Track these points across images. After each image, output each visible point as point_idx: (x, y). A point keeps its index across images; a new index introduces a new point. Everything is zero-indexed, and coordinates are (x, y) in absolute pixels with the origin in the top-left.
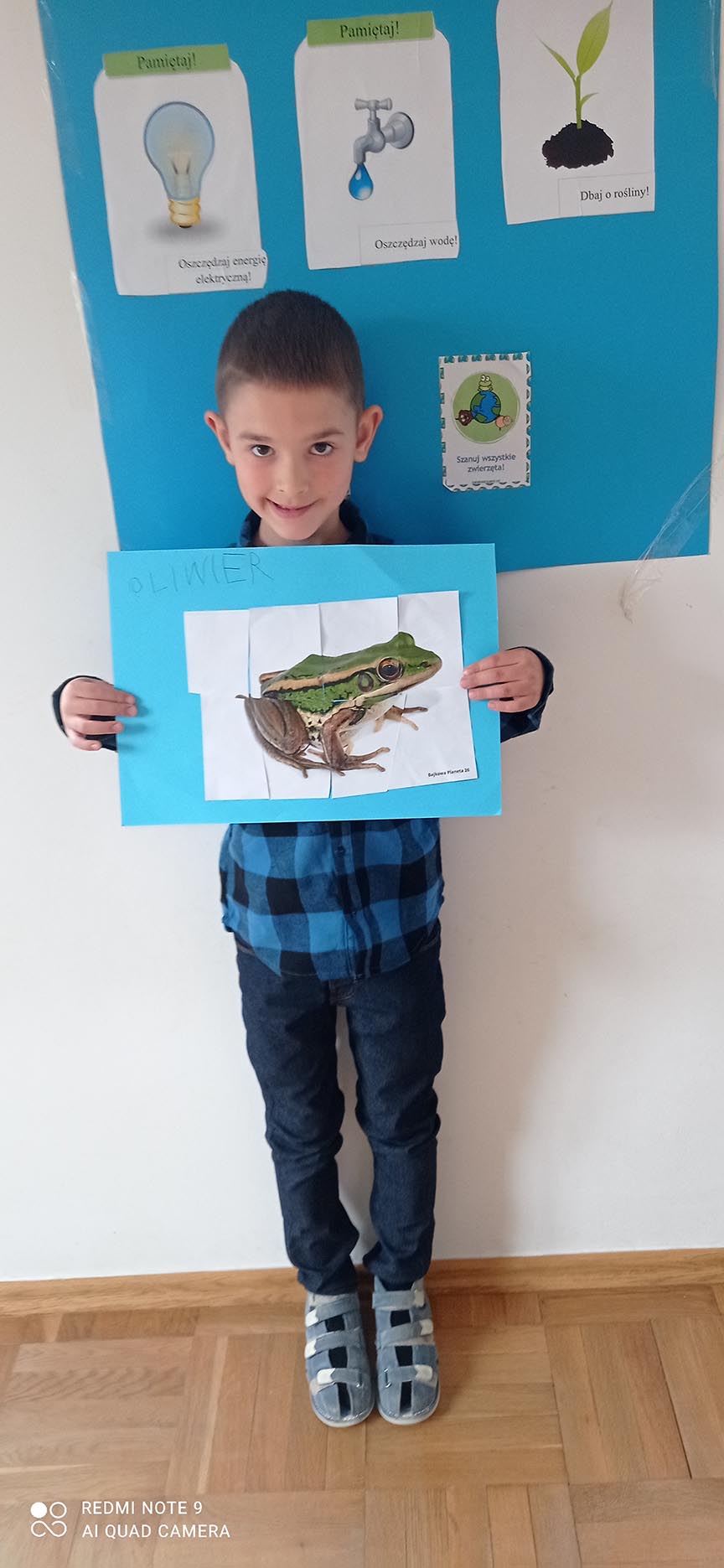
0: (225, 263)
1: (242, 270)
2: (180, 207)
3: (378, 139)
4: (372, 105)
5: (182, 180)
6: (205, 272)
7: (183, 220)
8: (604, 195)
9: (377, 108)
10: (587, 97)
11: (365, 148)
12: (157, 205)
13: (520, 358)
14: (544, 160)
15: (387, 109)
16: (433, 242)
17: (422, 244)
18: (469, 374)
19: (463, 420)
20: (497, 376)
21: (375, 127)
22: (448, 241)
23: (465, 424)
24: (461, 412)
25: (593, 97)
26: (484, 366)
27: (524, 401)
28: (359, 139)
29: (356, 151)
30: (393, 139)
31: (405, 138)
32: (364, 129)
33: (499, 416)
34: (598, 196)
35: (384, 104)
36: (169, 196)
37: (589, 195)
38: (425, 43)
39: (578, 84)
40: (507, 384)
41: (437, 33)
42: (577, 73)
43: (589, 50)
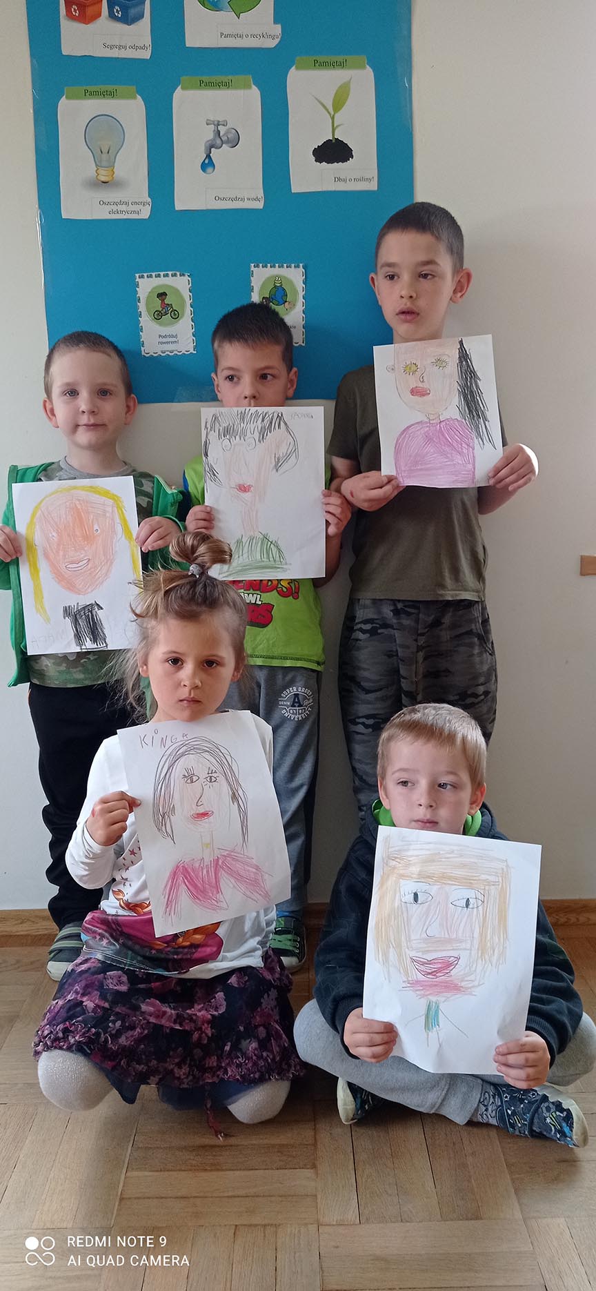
0: (127, 204)
1: (136, 208)
2: (102, 171)
3: (219, 142)
4: (216, 123)
5: (105, 156)
6: (115, 208)
7: (103, 179)
8: (348, 180)
9: (219, 125)
10: (337, 126)
11: (211, 146)
12: (90, 170)
13: (298, 267)
14: (313, 158)
15: (224, 125)
16: (249, 199)
17: (243, 200)
18: (267, 276)
20: (285, 278)
21: (217, 135)
22: (257, 199)
25: (341, 126)
26: (277, 271)
27: (301, 294)
28: (208, 141)
29: (206, 147)
30: (228, 142)
31: (235, 142)
32: (211, 136)
33: (286, 302)
34: (345, 181)
35: (222, 123)
36: (97, 165)
37: (339, 179)
38: (247, 92)
39: (333, 118)
40: (291, 282)
41: (254, 87)
42: (332, 113)
43: (339, 101)
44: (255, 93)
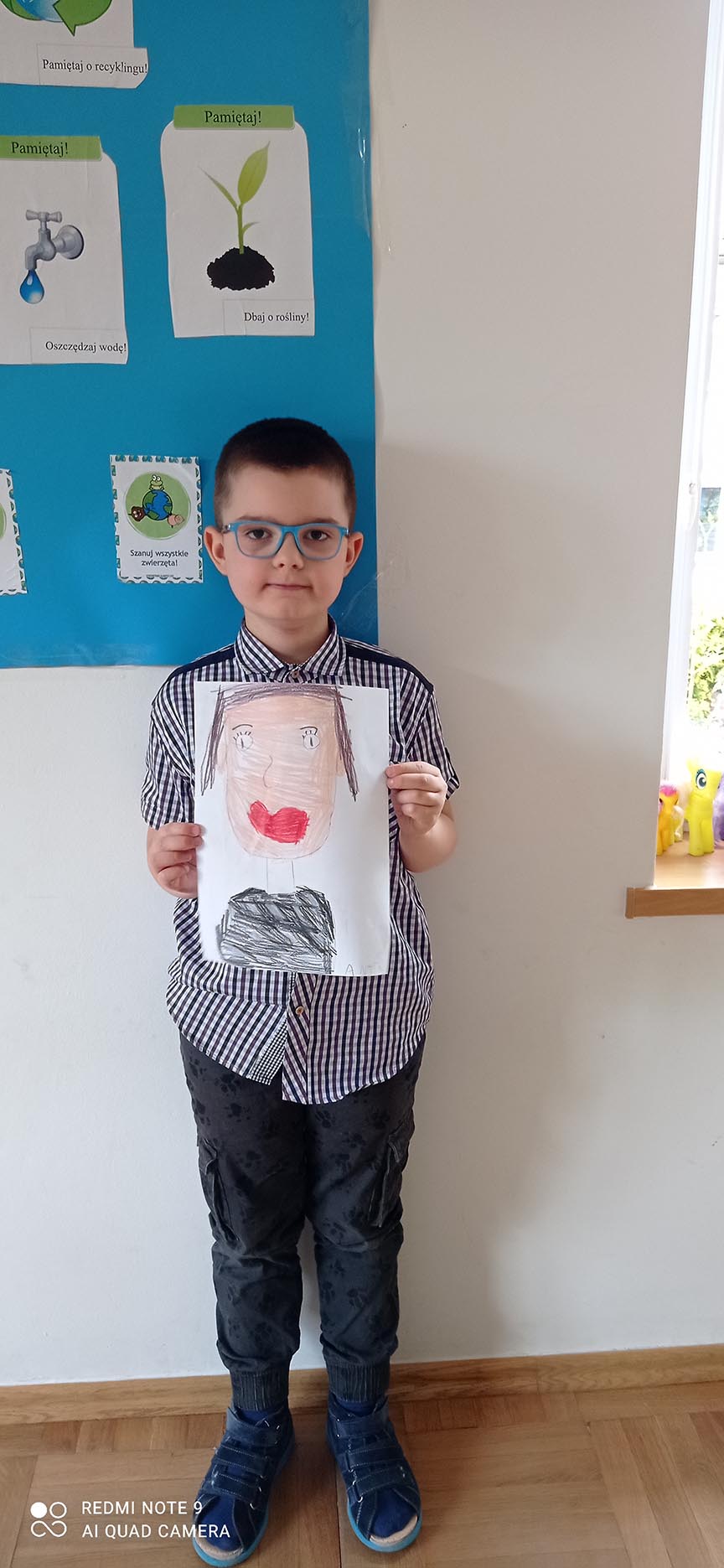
3: (48, 248)
4: (43, 216)
8: (266, 318)
9: (48, 220)
10: (247, 227)
11: (36, 256)
13: (189, 461)
14: (209, 280)
15: (57, 221)
16: (102, 348)
17: (93, 348)
18: (138, 474)
19: (136, 516)
20: (167, 476)
21: (46, 237)
22: (117, 348)
23: (138, 520)
24: (134, 509)
25: (253, 226)
26: (153, 466)
27: (195, 503)
28: (31, 247)
29: (28, 258)
30: (63, 249)
31: (75, 250)
32: (35, 238)
33: (171, 514)
34: (261, 318)
35: (54, 217)
37: (253, 316)
38: (93, 164)
39: (239, 212)
40: (178, 485)
41: (105, 157)
42: (238, 203)
43: (249, 183)
44: (106, 168)
